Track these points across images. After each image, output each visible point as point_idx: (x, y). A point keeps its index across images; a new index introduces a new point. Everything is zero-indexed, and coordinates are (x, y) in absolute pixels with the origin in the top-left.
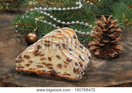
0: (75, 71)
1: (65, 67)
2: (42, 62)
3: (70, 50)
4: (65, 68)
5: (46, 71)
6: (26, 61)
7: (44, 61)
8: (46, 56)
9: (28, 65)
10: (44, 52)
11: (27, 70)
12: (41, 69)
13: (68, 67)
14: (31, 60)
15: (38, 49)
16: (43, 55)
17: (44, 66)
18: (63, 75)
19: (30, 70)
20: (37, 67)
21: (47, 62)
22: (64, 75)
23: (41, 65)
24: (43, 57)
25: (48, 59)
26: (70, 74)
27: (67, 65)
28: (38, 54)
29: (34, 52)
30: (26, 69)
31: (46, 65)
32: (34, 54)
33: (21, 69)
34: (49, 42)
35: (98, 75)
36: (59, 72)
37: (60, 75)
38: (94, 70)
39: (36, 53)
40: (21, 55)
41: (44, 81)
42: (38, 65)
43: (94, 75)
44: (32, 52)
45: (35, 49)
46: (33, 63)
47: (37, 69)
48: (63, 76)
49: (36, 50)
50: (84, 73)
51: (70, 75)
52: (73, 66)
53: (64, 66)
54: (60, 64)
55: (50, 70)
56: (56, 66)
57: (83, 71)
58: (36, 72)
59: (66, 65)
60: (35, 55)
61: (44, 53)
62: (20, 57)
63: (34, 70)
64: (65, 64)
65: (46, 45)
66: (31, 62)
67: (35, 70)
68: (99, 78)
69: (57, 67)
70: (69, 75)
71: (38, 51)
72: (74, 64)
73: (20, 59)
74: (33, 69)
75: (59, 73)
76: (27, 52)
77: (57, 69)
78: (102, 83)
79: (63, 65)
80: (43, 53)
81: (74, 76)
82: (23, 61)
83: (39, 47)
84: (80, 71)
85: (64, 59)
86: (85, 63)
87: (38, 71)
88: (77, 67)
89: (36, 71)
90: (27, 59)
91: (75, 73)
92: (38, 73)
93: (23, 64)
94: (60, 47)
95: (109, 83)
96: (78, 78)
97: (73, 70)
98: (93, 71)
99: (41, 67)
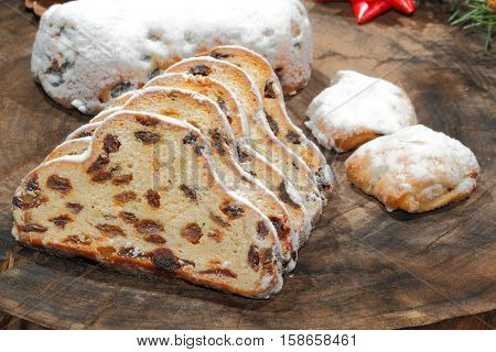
0: (254, 258)
1: (216, 236)
2: (120, 209)
3: (243, 156)
4: (214, 242)
5: (135, 253)
6: (56, 203)
7: (129, 207)
8: (139, 187)
9: (61, 221)
10: (130, 166)
11: (56, 242)
12: (114, 242)
13: (226, 239)
14: (76, 196)
15: (108, 151)
16: (127, 179)
17: (128, 228)
18: (202, 273)
19: (70, 244)
20: (98, 233)
21: (142, 210)
22: (209, 272)
23: (118, 222)
24: (127, 188)
25: (145, 201)
26: (234, 271)
27: (222, 230)
28: (108, 176)
29: (89, 165)
30: (54, 237)
31: (136, 226)
32: (88, 172)
33: (33, 235)
34: (154, 122)
35: (353, 269)
36: (190, 259)
37: (193, 272)
38: (342, 238)
39: (99, 171)
40: (35, 177)
41: (125, 294)
42: (103, 221)
43: (337, 269)
44: (83, 163)
45: (93, 153)
46: (83, 213)
47: (98, 239)
48: (206, 277)
49: (100, 158)
50: (292, 265)
51: (234, 276)
52: (247, 236)
53: (210, 235)
54: (194, 225)
55: (151, 247)
56: (176, 233)
57: (289, 256)
58: (92, 254)
59: (217, 231)
60: (93, 180)
61: (131, 170)
62: (32, 185)
63: (85, 244)
64: (216, 226)
65: (140, 135)
66: (77, 207)
67: (88, 244)
68: (356, 285)
69: (183, 235)
70: (227, 273)
71: (105, 162)
72: (253, 229)
73: (32, 193)
74: (82, 239)
75: (187, 262)
76: (62, 162)
77: (180, 245)
78: (363, 312)
79: (206, 230)
80: (125, 171)
81: (248, 281)
82: (45, 200)
83: (111, 144)
84: (274, 258)
85: (210, 202)
86: (303, 216)
87: (101, 249)
88: (263, 244)
89: (94, 247)
90: (59, 194)
91: (253, 267)
92: (100, 258)
93: (40, 215)
94: (197, 151)
95: (395, 315)
96: (268, 289)
97: (245, 256)
98: (336, 246)
99: (117, 231)
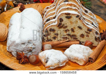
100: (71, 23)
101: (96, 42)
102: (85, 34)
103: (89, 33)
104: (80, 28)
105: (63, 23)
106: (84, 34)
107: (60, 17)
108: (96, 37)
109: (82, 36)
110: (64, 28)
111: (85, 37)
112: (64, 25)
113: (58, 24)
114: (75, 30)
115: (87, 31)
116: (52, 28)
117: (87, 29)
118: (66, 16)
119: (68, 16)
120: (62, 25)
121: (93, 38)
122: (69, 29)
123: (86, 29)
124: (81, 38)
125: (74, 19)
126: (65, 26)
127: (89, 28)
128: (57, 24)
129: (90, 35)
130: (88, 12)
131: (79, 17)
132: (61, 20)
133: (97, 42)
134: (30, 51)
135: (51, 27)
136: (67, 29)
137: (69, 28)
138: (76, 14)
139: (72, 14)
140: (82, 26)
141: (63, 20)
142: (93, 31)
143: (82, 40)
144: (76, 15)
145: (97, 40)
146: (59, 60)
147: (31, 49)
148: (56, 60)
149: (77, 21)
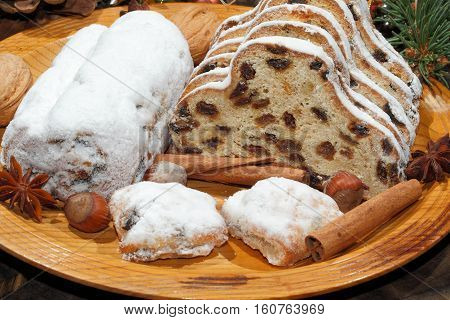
100: (288, 89)
101: (381, 185)
102: (339, 144)
103: (355, 143)
104: (320, 114)
105: (253, 84)
106: (333, 143)
107: (242, 60)
108: (380, 163)
109: (326, 150)
110: (257, 106)
111: (337, 155)
112: (256, 93)
113: (234, 87)
114: (298, 122)
115: (347, 132)
116: (207, 102)
117: (347, 122)
118: (271, 56)
119: (279, 57)
120: (246, 94)
121: (368, 164)
122: (273, 114)
123: (344, 123)
124: (320, 158)
125: (300, 72)
126: (260, 98)
127: (358, 120)
128: (230, 86)
129: (356, 150)
130: (386, 61)
131: (323, 68)
132: (247, 71)
133: (385, 183)
134: (84, 176)
135: (205, 94)
136: (266, 113)
137: (276, 110)
138: (312, 56)
139: (296, 52)
140: (328, 106)
141: (255, 72)
142: (374, 136)
143: (323, 167)
144: (311, 60)
145: (385, 177)
146: (179, 226)
147: (87, 169)
148: (166, 226)
149: (312, 86)
